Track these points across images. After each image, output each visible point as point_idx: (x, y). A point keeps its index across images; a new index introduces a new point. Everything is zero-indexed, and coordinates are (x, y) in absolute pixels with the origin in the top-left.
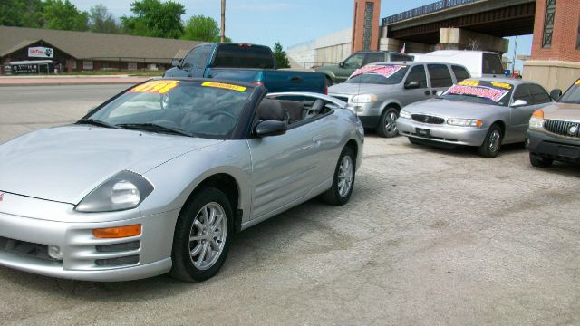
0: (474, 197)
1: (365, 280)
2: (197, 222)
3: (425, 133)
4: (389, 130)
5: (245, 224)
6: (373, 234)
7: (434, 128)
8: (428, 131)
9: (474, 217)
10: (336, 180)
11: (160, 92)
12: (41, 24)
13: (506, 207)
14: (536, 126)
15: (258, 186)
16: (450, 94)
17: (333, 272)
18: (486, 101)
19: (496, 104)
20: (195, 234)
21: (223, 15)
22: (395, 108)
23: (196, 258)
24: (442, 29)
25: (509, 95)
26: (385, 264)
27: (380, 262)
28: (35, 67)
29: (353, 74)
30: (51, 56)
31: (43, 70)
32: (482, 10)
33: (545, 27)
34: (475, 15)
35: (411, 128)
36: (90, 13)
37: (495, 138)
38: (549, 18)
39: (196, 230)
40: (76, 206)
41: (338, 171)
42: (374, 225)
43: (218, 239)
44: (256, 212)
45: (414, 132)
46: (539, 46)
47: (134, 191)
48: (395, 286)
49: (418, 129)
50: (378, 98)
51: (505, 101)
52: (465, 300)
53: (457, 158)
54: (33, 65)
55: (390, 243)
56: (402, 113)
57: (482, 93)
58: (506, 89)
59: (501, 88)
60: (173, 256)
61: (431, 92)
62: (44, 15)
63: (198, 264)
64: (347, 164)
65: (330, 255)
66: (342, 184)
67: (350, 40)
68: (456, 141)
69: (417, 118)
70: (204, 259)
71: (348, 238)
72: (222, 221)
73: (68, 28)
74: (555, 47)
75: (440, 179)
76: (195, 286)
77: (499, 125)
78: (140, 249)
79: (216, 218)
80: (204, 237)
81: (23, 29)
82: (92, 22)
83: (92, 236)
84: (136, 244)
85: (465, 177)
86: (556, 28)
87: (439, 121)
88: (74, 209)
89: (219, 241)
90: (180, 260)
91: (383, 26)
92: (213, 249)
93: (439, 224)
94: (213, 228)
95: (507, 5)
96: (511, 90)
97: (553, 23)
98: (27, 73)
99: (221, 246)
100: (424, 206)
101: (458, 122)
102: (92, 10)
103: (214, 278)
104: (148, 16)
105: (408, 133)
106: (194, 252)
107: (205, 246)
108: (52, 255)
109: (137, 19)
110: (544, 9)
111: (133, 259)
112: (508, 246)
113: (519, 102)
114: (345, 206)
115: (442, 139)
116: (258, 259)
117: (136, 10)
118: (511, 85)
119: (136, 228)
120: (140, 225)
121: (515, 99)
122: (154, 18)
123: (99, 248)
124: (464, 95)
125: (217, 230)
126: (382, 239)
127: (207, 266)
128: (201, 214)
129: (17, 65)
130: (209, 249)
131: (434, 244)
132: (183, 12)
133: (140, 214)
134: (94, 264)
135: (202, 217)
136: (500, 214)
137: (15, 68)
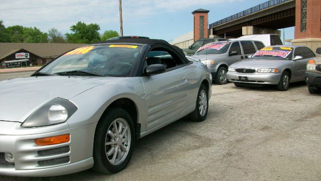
0: (281, 112)
1: (227, 165)
2: (110, 132)
3: (244, 79)
4: (222, 80)
5: (143, 133)
6: (225, 137)
7: (250, 76)
8: (246, 78)
9: (286, 122)
10: (198, 105)
11: (82, 53)
12: (22, 41)
13: (303, 116)
14: (311, 69)
15: (150, 107)
16: (257, 56)
17: (204, 162)
18: (278, 58)
19: (285, 59)
20: (109, 140)
21: (121, 28)
22: (225, 67)
23: (111, 157)
24: (243, 28)
25: (291, 53)
26: (237, 154)
27: (234, 153)
28: (19, 63)
29: (198, 50)
30: (28, 57)
31: (24, 64)
32: (265, 15)
33: (302, 20)
34: (261, 18)
35: (236, 76)
36: (48, 33)
37: (286, 79)
38: (304, 15)
39: (110, 138)
40: (22, 123)
41: (198, 100)
42: (225, 131)
43: (125, 143)
44: (149, 125)
45: (238, 79)
46: (299, 31)
47: (64, 112)
48: (249, 168)
49: (240, 77)
50: (215, 62)
51: (290, 57)
52: (298, 174)
53: (265, 92)
54: (18, 62)
55: (238, 141)
56: (230, 69)
57: (275, 54)
58: (289, 50)
59: (286, 50)
60: (94, 156)
61: (244, 57)
62: (23, 36)
63: (112, 161)
64: (203, 95)
65: (200, 151)
66: (201, 108)
67: (193, 38)
68: (263, 82)
69: (239, 71)
70: (117, 158)
71: (210, 140)
72: (127, 131)
73: (37, 42)
74: (308, 31)
75: (259, 103)
76: (111, 177)
77: (287, 71)
78: (69, 152)
79: (123, 129)
80: (115, 142)
81: (12, 43)
82: (50, 38)
83: (34, 144)
84: (66, 149)
85: (273, 101)
86: (308, 20)
87: (253, 71)
88: (21, 125)
89: (125, 145)
90: (99, 158)
91: (210, 29)
92: (122, 150)
93: (265, 128)
94: (121, 136)
95: (279, 11)
96: (292, 51)
97: (306, 18)
98: (15, 67)
99: (128, 149)
100: (253, 119)
101: (263, 71)
102: (49, 31)
103: (124, 170)
104: (80, 33)
105: (234, 80)
106: (109, 153)
107: (116, 149)
108: (7, 160)
109: (74, 35)
110: (300, 10)
111: (66, 159)
112: (313, 138)
113: (298, 57)
114: (204, 122)
115: (255, 81)
116: (153, 157)
117: (73, 30)
118: (292, 48)
119: (66, 137)
120: (69, 134)
121: (295, 56)
122: (83, 34)
123: (40, 153)
124: (265, 56)
125: (124, 137)
126: (232, 139)
127: (119, 162)
128: (112, 126)
129: (9, 63)
130: (120, 150)
131: (267, 140)
132: (99, 29)
133: (68, 126)
134: (38, 165)
135: (113, 129)
136: (301, 120)
137: (8, 64)
